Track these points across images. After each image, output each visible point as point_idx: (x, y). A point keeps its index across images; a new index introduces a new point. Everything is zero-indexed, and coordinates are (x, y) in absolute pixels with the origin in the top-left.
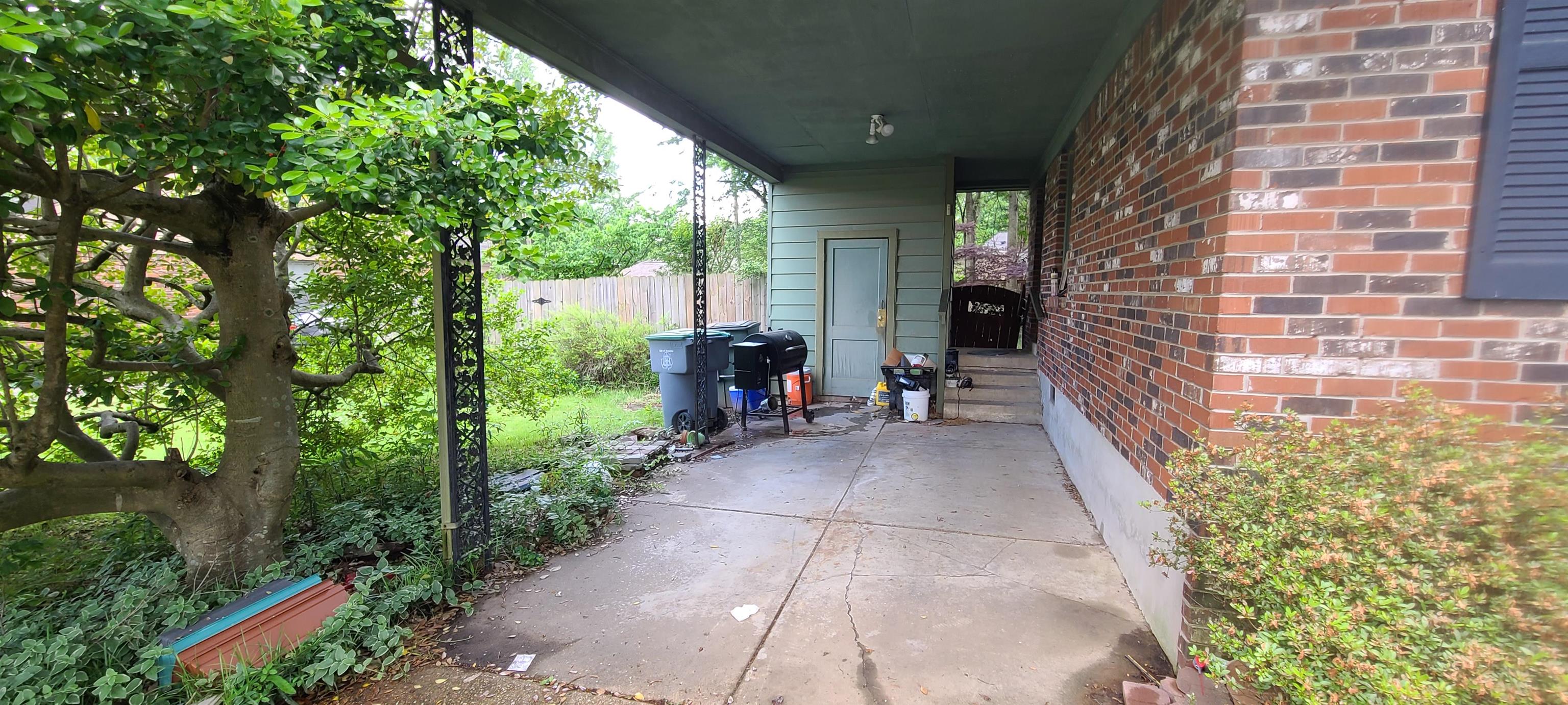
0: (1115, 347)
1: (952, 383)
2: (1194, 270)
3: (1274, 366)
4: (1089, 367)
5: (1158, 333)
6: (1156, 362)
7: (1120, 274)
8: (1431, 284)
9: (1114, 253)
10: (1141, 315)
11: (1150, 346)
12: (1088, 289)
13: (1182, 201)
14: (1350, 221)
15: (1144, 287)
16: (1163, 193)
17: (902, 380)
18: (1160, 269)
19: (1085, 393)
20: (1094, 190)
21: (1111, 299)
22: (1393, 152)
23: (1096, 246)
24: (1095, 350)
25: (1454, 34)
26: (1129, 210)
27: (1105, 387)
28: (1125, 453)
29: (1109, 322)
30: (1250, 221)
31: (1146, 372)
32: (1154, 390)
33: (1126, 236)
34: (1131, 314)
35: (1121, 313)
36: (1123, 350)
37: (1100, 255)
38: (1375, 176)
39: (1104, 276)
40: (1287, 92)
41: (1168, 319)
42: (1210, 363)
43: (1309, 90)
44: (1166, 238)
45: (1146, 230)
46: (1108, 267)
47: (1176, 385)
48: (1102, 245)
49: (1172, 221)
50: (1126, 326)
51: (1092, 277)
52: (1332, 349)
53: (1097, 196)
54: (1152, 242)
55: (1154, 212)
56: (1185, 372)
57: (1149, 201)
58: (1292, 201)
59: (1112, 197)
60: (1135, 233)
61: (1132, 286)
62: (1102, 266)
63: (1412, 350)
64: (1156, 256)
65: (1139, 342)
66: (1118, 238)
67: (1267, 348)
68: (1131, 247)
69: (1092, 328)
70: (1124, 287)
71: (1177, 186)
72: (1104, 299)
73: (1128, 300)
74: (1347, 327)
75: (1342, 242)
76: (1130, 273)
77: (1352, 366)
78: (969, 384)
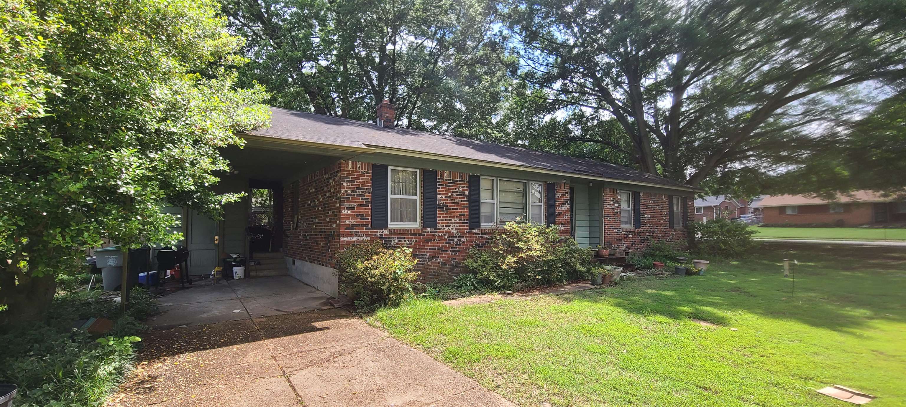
0: (318, 241)
1: (252, 264)
2: (336, 222)
3: (349, 239)
4: (310, 248)
5: (329, 235)
6: (329, 242)
7: (318, 223)
8: (368, 225)
9: (316, 218)
10: (325, 232)
11: (328, 238)
12: (308, 227)
13: (333, 209)
14: (357, 215)
15: (325, 226)
16: (328, 207)
17: (233, 263)
18: (329, 222)
19: (308, 256)
20: (308, 200)
21: (316, 229)
22: (361, 205)
23: (310, 216)
24: (312, 243)
25: (367, 189)
26: (320, 208)
27: (316, 252)
28: (323, 265)
29: (316, 235)
30: (344, 215)
31: (327, 244)
32: (329, 248)
33: (320, 214)
34: (323, 232)
35: (320, 232)
36: (321, 241)
37: (312, 218)
38: (360, 209)
39: (314, 224)
40: (347, 195)
41: (331, 232)
42: (340, 239)
43: (350, 195)
44: (330, 216)
45: (325, 214)
46: (314, 221)
47: (334, 245)
48: (312, 215)
49: (331, 213)
50: (321, 235)
51: (309, 224)
52: (356, 236)
53: (309, 202)
54: (327, 216)
55: (327, 210)
56: (335, 242)
57: (325, 207)
58: (349, 212)
59: (315, 204)
60: (322, 214)
61: (322, 226)
62: (313, 221)
63: (367, 236)
64: (328, 220)
65: (325, 238)
66: (317, 215)
67: (347, 236)
68: (322, 217)
69: (310, 238)
70: (320, 226)
71: (331, 206)
72: (314, 229)
73: (321, 229)
74: (358, 232)
75: (356, 219)
76: (321, 223)
77: (359, 238)
78: (259, 264)
